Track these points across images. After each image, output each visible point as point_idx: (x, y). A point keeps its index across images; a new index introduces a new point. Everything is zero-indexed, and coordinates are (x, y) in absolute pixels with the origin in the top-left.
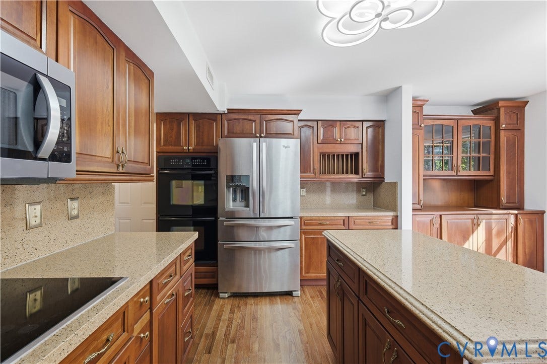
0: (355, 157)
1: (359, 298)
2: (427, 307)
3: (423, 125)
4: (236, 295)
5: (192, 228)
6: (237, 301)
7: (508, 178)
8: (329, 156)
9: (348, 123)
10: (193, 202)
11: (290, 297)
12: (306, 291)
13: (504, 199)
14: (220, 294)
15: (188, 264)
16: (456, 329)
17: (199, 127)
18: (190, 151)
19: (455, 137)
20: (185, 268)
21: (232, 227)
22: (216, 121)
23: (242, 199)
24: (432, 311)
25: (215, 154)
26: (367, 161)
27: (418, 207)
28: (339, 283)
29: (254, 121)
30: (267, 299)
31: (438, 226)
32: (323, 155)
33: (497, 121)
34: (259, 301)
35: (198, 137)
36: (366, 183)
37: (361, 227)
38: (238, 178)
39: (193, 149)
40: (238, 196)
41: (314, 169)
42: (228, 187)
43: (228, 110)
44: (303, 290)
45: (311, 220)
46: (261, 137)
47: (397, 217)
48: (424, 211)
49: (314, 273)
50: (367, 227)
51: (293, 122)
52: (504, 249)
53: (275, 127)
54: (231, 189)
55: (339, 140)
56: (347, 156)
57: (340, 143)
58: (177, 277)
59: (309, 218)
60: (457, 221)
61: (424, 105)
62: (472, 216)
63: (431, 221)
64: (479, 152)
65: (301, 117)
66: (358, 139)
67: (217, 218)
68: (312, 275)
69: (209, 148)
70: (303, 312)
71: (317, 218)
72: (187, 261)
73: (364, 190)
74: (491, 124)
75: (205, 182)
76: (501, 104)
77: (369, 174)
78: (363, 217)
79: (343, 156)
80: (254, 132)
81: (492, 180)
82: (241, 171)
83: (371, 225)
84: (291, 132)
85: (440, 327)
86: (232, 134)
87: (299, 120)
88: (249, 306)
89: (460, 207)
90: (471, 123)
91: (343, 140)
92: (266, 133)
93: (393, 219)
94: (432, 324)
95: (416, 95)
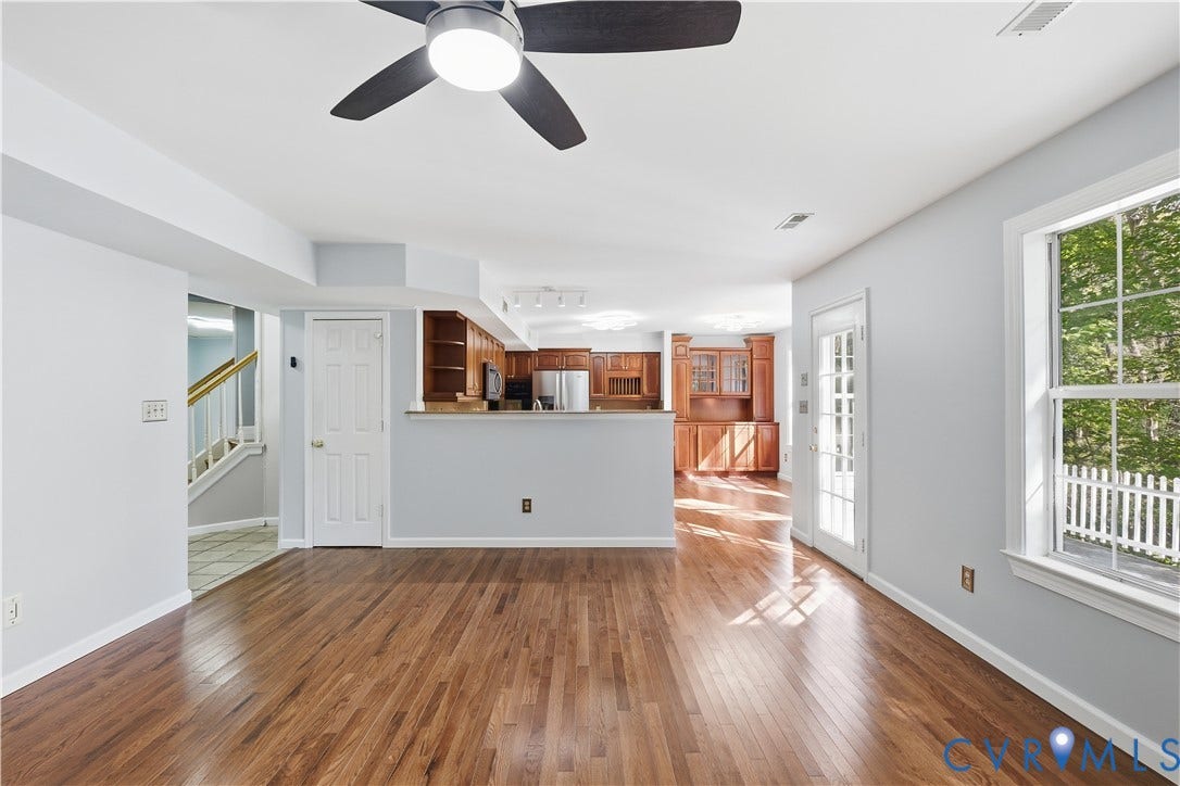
0: (638, 380)
7: (758, 397)
8: (617, 380)
9: (631, 355)
13: (755, 414)
17: (518, 362)
19: (718, 364)
22: (530, 357)
25: (530, 381)
26: (647, 385)
29: (557, 357)
31: (694, 434)
32: (612, 380)
33: (751, 351)
35: (517, 368)
36: (646, 401)
39: (514, 377)
41: (604, 390)
43: (539, 349)
46: (561, 369)
51: (586, 357)
53: (573, 362)
55: (625, 368)
56: (631, 380)
57: (626, 371)
63: (690, 430)
64: (738, 376)
66: (640, 367)
69: (526, 377)
74: (747, 354)
75: (522, 401)
76: (753, 339)
77: (647, 394)
79: (628, 380)
80: (557, 366)
81: (750, 399)
82: (548, 393)
84: (583, 365)
86: (542, 368)
90: (732, 353)
92: (566, 366)
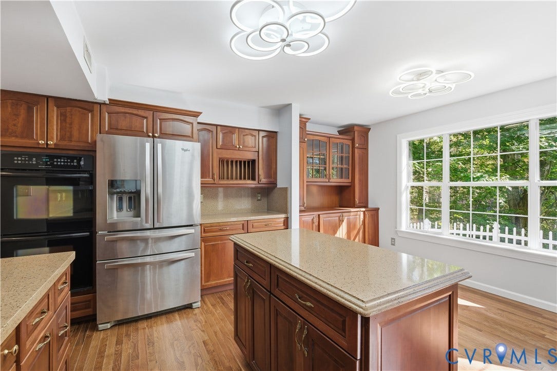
0: (252, 164)
1: (270, 292)
2: (331, 285)
3: (306, 139)
4: (120, 323)
5: (47, 249)
6: (124, 329)
7: (359, 184)
8: (227, 162)
9: (246, 131)
10: (48, 214)
11: (191, 310)
12: (207, 300)
13: (357, 200)
14: (100, 326)
15: (63, 294)
16: (353, 296)
17: (65, 116)
18: (49, 147)
19: (328, 151)
20: (59, 299)
21: (115, 241)
22: (91, 111)
23: (130, 207)
24: (335, 287)
25: (91, 153)
26: (263, 168)
27: (303, 208)
28: (249, 284)
29: (146, 118)
30: (164, 318)
31: (317, 224)
32: (222, 161)
33: (353, 140)
34: (153, 322)
35: (62, 129)
36: (261, 188)
37: (258, 230)
38: (120, 183)
39: (55, 144)
40: (125, 205)
41: (213, 175)
42: (111, 194)
43: (110, 100)
44: (203, 300)
45: (212, 226)
46: (154, 137)
47: (287, 218)
48: (307, 212)
49: (214, 280)
50: (264, 229)
51: (192, 124)
52: (358, 237)
53: (171, 127)
54: (115, 196)
55: (238, 147)
56: (245, 162)
57: (239, 150)
58: (50, 313)
59: (209, 225)
60: (329, 219)
61: (307, 122)
62: (339, 214)
63: (313, 220)
64: (342, 164)
65: (200, 119)
66: (255, 147)
67: (93, 233)
68: (213, 283)
69: (82, 144)
70: (206, 322)
71: (218, 224)
72: (62, 290)
73: (259, 195)
74: (349, 143)
75: (74, 188)
76: (356, 128)
77: (263, 180)
78: (259, 221)
79: (240, 162)
80: (145, 131)
81: (350, 186)
82: (125, 173)
83: (267, 227)
84: (190, 134)
85: (343, 298)
86: (115, 130)
87: (198, 123)
88: (141, 332)
89: (331, 207)
90: (338, 141)
91: (241, 147)
92: (161, 133)
93: (284, 220)
94: (337, 297)
95: (302, 113)
